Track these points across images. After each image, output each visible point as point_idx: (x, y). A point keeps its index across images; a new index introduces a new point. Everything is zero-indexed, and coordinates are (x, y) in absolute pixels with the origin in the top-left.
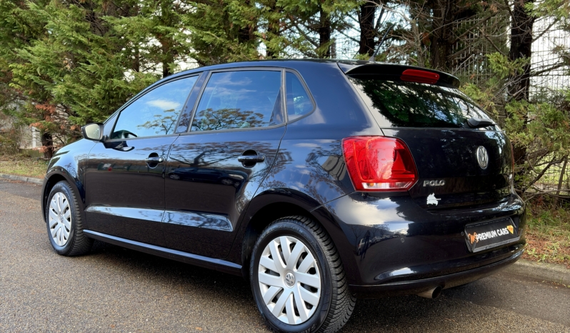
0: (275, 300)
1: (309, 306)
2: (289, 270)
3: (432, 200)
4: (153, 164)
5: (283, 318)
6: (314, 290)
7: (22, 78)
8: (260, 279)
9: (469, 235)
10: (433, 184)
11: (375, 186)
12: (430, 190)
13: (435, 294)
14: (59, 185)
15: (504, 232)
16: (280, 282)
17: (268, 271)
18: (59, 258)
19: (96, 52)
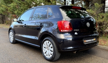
0: (45, 53)
1: (51, 54)
2: (48, 47)
3: (76, 33)
4: (25, 26)
5: (47, 57)
6: (52, 51)
7: (10, 10)
8: (43, 49)
9: (84, 41)
10: (77, 30)
11: (64, 31)
12: (75, 32)
13: (76, 53)
14: (11, 30)
15: (93, 40)
16: (46, 50)
17: (44, 47)
18: (11, 44)
19: (22, 5)
